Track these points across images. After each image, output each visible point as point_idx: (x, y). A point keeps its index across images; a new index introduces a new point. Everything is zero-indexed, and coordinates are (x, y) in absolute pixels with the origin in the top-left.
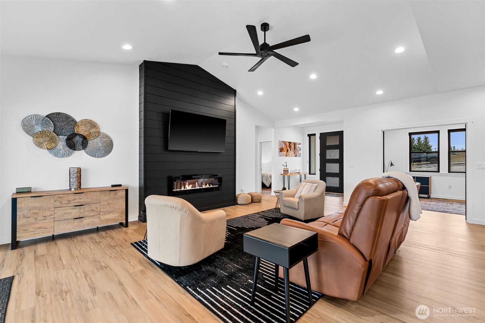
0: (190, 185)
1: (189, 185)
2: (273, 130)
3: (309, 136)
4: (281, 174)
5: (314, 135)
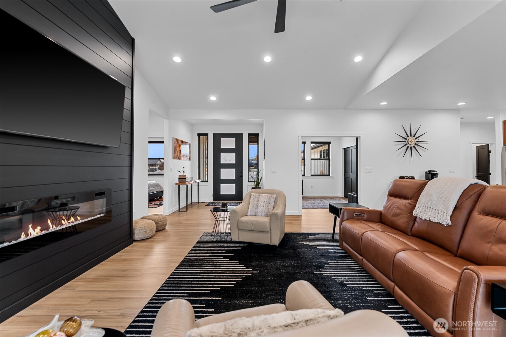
0: (36, 228)
1: (34, 228)
2: (166, 122)
3: (199, 135)
4: (176, 184)
5: (207, 135)
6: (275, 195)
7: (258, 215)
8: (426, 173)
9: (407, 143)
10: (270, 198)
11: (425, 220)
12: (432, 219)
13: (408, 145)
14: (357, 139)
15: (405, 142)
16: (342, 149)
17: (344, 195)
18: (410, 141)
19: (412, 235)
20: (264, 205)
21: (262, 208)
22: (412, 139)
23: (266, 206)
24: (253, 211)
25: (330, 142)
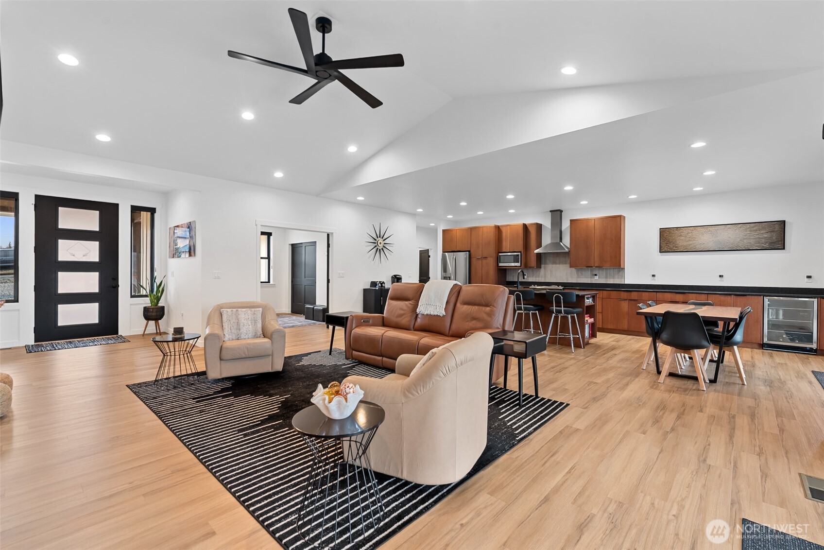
6: (261, 309)
7: (242, 338)
8: (392, 277)
9: (376, 244)
10: (256, 312)
11: (427, 315)
12: (432, 313)
13: (377, 247)
14: (328, 235)
15: (375, 243)
16: (288, 245)
17: (290, 310)
18: (379, 242)
19: (415, 330)
20: (250, 324)
21: (247, 327)
22: (380, 240)
23: (253, 324)
24: (234, 333)
25: (271, 233)
